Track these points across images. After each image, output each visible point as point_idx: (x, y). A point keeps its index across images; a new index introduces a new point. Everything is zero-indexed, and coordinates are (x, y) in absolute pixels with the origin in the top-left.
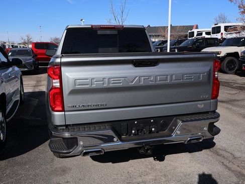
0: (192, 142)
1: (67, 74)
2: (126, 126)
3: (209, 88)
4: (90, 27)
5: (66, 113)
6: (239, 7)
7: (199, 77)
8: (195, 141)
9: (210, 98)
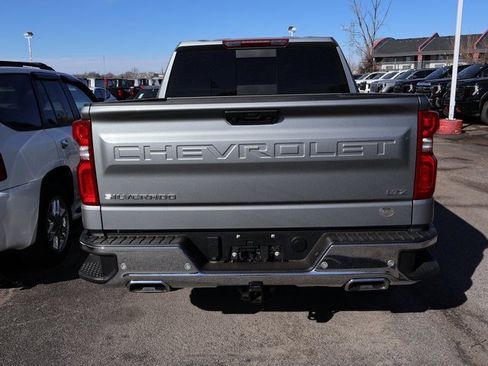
0: (363, 288)
1: (104, 137)
2: (217, 243)
3: (408, 175)
4: (221, 43)
5: (103, 208)
7: (378, 149)
8: (370, 288)
9: (411, 196)
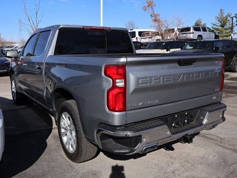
5: (127, 112)
6: (151, 16)
